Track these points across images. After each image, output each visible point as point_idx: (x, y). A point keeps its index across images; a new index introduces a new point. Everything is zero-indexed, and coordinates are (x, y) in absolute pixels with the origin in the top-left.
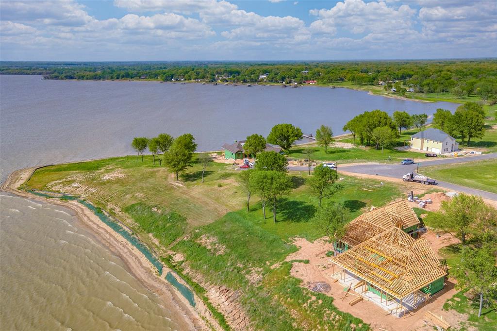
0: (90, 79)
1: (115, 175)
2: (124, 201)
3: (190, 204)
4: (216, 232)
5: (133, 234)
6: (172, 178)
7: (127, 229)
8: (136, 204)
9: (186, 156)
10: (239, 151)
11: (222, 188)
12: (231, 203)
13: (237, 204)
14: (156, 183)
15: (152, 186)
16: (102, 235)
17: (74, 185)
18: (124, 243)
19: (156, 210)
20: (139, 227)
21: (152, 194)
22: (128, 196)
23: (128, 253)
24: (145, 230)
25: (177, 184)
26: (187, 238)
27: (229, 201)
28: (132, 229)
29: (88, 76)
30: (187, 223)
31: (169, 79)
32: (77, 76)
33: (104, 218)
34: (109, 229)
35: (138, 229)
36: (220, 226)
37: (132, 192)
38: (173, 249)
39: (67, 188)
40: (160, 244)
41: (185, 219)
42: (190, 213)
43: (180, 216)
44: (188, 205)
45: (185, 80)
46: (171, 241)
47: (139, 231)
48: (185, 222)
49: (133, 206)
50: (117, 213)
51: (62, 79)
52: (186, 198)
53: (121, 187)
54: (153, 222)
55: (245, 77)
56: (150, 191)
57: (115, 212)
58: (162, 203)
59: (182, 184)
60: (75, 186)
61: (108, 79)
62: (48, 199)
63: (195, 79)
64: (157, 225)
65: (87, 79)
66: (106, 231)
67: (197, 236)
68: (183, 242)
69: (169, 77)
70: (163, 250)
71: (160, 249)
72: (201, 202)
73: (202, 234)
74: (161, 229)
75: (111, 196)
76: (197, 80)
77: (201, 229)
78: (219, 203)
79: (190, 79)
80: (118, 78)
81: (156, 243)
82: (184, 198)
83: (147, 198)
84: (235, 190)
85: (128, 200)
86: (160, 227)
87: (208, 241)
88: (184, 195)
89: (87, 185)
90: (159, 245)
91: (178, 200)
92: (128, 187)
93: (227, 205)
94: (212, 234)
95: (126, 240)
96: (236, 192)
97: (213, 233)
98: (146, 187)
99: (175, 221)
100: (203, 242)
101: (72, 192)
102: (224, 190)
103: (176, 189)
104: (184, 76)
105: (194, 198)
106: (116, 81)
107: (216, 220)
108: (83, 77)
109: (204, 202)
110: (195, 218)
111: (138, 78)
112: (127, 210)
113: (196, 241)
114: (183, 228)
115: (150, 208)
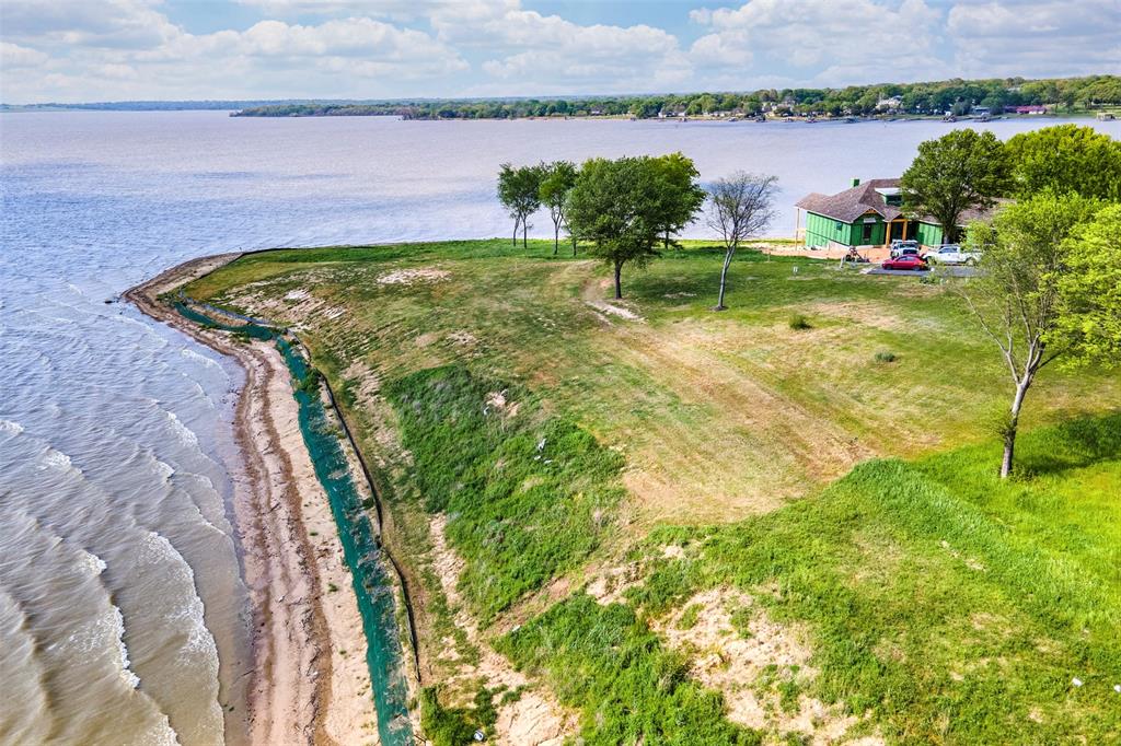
0: (487, 117)
1: (420, 273)
2: (403, 358)
3: (649, 393)
4: (798, 586)
5: (367, 504)
6: (600, 291)
7: (357, 474)
8: (435, 370)
9: (656, 198)
10: (868, 215)
11: (810, 336)
12: (870, 410)
13: (910, 416)
14: (536, 303)
15: (520, 309)
16: (262, 483)
17: (292, 295)
18: (316, 542)
19: (499, 401)
20: (410, 471)
21: (505, 340)
22: (424, 340)
23: (299, 614)
24: (424, 491)
25: (612, 309)
26: (610, 589)
27: (858, 398)
28: (378, 478)
29: (484, 112)
30: (622, 493)
31: (652, 112)
32: (464, 111)
33: (308, 414)
34: (302, 460)
35: (403, 481)
36: (819, 545)
37: (441, 327)
38: (516, 648)
39: (271, 303)
40: (459, 588)
41: (615, 467)
42: (647, 436)
43: (593, 445)
44: (643, 396)
45: (689, 114)
46: (518, 584)
47: (399, 493)
48: (612, 484)
49: (424, 375)
50: (361, 398)
51: (434, 118)
52: (639, 364)
53: (416, 308)
54: (470, 460)
55: (838, 103)
56: (505, 324)
57: (358, 393)
58: (532, 377)
59: (632, 310)
60: (293, 297)
61: (522, 117)
62: (203, 333)
63: (711, 111)
64: (481, 473)
65: (482, 117)
66: (287, 470)
67: (667, 591)
68: (581, 613)
69: (652, 108)
70: (461, 636)
71: (449, 624)
72: (705, 389)
73: (699, 581)
74: (492, 500)
75: (373, 336)
76: (716, 114)
77: (695, 544)
78: (800, 401)
79: (699, 112)
80: (542, 115)
81: (444, 581)
82: (628, 363)
83: (484, 351)
84: (885, 348)
85: (422, 353)
86: (490, 490)
87: (735, 646)
88: (635, 353)
89: (326, 298)
90: (453, 597)
91: (600, 369)
92: (438, 309)
93: (853, 420)
94: (765, 602)
95: (333, 526)
96: (892, 359)
97: (774, 587)
98: (495, 314)
99: (568, 467)
100: (703, 643)
101: (276, 314)
102: (823, 343)
103: (603, 324)
104: (686, 106)
105: (672, 366)
106: (539, 120)
107: (787, 499)
108: (474, 113)
109: (724, 387)
110: (670, 465)
111: (585, 112)
112: (396, 389)
113: (656, 627)
114: (596, 514)
115: (482, 390)
